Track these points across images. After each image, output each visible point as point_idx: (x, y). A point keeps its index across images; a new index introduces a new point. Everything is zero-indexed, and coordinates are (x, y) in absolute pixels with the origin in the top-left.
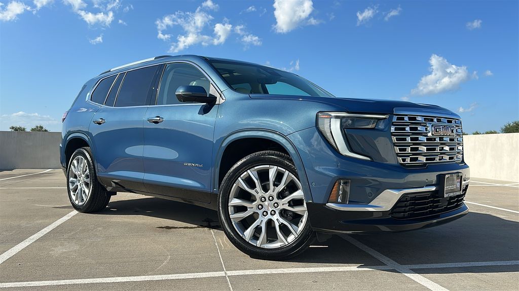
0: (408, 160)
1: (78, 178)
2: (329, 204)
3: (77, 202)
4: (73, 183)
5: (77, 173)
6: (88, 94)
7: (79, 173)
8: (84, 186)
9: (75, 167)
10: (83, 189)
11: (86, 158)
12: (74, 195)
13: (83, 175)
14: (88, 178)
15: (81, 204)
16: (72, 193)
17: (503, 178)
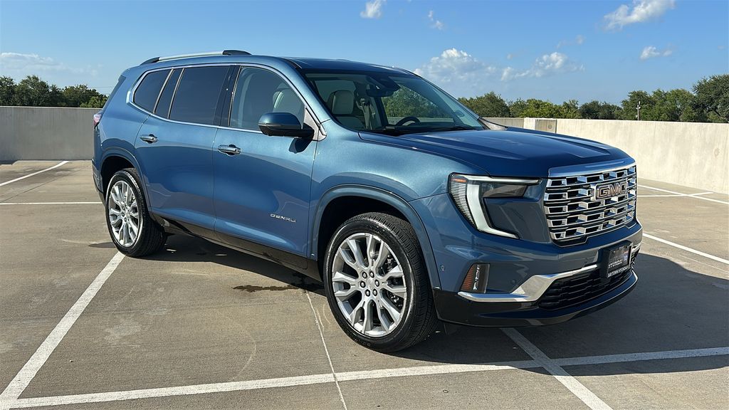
0: (563, 235)
1: (122, 211)
2: (462, 294)
3: (122, 242)
4: (115, 216)
5: (120, 203)
6: (129, 93)
7: (123, 203)
8: (131, 222)
9: (116, 195)
10: (130, 226)
11: (132, 185)
12: (118, 232)
13: (128, 207)
14: (136, 212)
15: (127, 245)
16: (114, 230)
17: (688, 182)
